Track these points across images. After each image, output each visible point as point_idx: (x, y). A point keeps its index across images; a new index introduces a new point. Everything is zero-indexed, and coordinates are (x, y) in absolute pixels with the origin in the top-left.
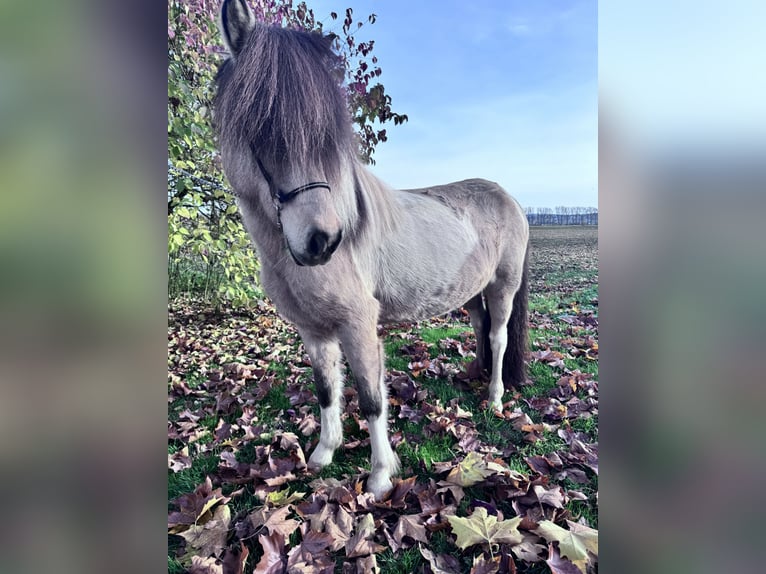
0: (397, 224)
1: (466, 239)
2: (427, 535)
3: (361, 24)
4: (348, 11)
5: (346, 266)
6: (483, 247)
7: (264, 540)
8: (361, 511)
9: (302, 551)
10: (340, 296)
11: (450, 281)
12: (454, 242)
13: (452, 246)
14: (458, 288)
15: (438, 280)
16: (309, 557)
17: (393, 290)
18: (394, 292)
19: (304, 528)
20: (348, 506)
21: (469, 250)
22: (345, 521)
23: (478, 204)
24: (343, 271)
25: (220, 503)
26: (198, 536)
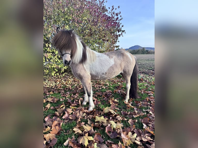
0: (94, 60)
1: (110, 63)
2: (92, 118)
3: (116, 9)
4: (112, 6)
5: (82, 68)
6: (115, 65)
7: (66, 112)
8: (84, 113)
9: (72, 116)
10: (81, 74)
11: (105, 72)
12: (107, 64)
13: (106, 64)
14: (108, 73)
15: (103, 71)
16: (73, 117)
17: (94, 73)
18: (94, 74)
19: (74, 113)
20: (82, 111)
21: (111, 65)
22: (81, 113)
23: (118, 56)
24: (82, 69)
25: (64, 106)
26: (59, 110)
